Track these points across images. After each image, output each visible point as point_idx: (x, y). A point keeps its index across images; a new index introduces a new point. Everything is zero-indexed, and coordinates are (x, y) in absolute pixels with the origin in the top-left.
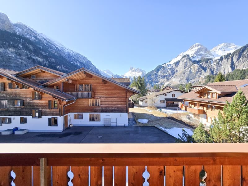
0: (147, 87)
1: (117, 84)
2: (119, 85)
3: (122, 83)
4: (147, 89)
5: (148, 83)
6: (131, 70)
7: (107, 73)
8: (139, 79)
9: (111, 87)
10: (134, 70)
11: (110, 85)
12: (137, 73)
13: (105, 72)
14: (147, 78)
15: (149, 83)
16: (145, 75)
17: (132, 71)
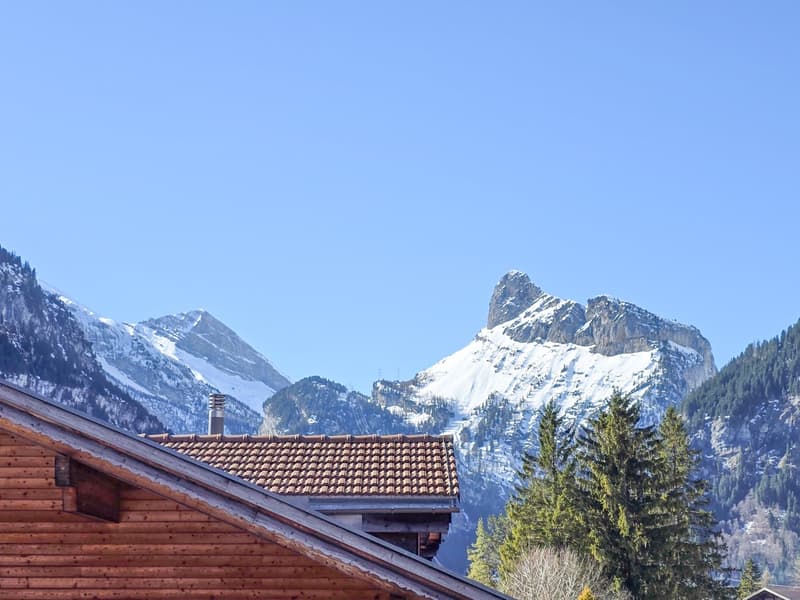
0: (737, 557)
1: (270, 528)
2: (288, 537)
3: (330, 506)
4: (736, 580)
5: (752, 498)
6: (513, 313)
7: (187, 359)
8: (607, 439)
9: (183, 561)
10: (547, 315)
11: (173, 533)
12: (585, 357)
13: (166, 347)
14: (734, 424)
15: (769, 498)
16: (696, 382)
17: (524, 335)
